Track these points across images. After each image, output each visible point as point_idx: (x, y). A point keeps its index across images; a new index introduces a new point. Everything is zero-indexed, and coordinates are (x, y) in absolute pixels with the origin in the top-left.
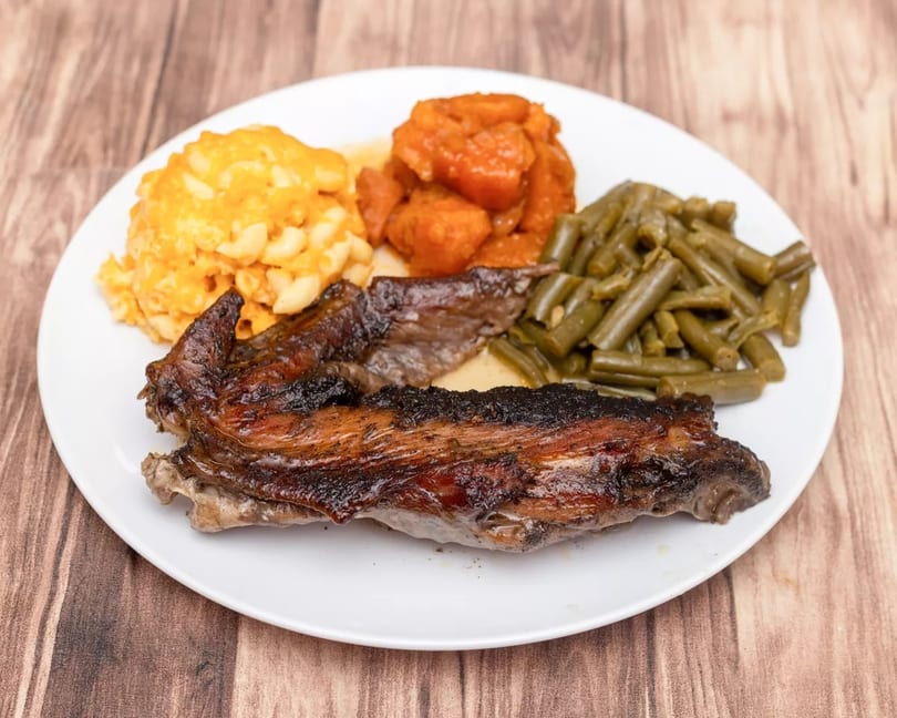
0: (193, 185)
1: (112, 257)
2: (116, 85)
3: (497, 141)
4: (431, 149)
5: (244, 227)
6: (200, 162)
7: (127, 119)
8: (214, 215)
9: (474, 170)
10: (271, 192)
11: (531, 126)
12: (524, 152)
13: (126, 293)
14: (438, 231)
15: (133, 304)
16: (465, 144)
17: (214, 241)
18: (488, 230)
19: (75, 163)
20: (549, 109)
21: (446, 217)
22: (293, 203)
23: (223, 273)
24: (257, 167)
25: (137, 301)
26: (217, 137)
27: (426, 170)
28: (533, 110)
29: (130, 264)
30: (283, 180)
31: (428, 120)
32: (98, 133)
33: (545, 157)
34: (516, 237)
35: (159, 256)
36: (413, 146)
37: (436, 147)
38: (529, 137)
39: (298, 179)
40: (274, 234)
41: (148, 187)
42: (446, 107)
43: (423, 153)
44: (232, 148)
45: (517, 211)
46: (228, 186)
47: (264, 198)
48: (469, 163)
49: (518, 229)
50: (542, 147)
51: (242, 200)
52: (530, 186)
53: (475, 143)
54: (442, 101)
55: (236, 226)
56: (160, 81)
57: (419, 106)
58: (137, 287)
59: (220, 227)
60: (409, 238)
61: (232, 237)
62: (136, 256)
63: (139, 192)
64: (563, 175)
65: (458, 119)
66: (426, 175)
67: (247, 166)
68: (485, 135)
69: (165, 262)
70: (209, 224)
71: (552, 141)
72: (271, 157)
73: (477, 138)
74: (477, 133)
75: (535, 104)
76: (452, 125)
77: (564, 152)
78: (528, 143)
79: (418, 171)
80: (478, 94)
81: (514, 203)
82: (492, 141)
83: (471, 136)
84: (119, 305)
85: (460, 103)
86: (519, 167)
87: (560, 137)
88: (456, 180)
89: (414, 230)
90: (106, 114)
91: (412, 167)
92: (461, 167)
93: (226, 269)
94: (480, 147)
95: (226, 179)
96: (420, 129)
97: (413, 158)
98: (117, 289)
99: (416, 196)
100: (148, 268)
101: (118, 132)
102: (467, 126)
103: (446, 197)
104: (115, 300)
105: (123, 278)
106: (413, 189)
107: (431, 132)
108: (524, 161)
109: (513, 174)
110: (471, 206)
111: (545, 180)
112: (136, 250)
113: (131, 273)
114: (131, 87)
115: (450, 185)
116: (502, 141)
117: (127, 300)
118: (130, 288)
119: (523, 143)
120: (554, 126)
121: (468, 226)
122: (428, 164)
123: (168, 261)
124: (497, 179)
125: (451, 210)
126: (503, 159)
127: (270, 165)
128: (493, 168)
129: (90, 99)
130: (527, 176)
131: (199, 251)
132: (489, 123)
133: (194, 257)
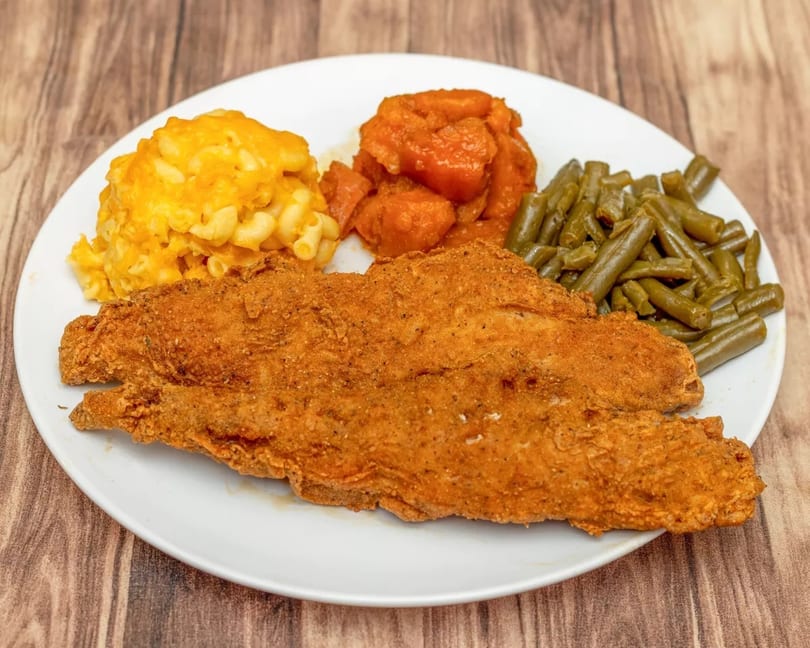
0: (162, 169)
1: (84, 238)
2: (135, 59)
3: (462, 135)
4: (398, 143)
5: (216, 210)
6: (169, 146)
7: (148, 90)
8: (186, 198)
9: (440, 163)
10: (239, 175)
11: (494, 120)
12: (487, 145)
13: (98, 273)
14: (405, 219)
15: (105, 283)
16: (431, 138)
17: (186, 223)
18: (453, 220)
19: (102, 131)
20: (509, 104)
21: (412, 206)
22: (259, 186)
23: (195, 254)
24: (225, 152)
25: (108, 280)
26: (185, 122)
27: (393, 164)
28: (494, 104)
29: (102, 245)
30: (250, 164)
31: (395, 116)
32: (123, 102)
33: (507, 149)
34: (480, 224)
35: (132, 237)
36: (381, 141)
37: (403, 142)
38: (491, 129)
39: (263, 162)
40: (243, 217)
41: (118, 171)
42: (412, 103)
43: (391, 147)
44: (200, 134)
45: (482, 202)
46: (197, 171)
47: (232, 180)
48: (435, 157)
49: (482, 217)
50: (503, 139)
51: (212, 184)
52: (492, 177)
53: (441, 138)
54: (407, 97)
55: (207, 210)
56: (176, 54)
57: (386, 103)
58: (108, 268)
59: (192, 210)
60: (377, 229)
61: (203, 220)
62: (107, 238)
63: (109, 176)
64: (525, 165)
65: (424, 116)
66: (393, 168)
67: (214, 150)
68: (449, 129)
69: (139, 244)
70: (181, 207)
71: (513, 133)
72: (237, 142)
73: (441, 133)
74: (442, 128)
75: (497, 99)
76: (418, 121)
77: (525, 144)
78: (490, 137)
79: (385, 165)
80: (442, 90)
81: (478, 194)
82: (457, 135)
83: (437, 131)
84: (91, 284)
85: (425, 98)
86: (482, 159)
87: (521, 131)
88: (423, 172)
89: (381, 220)
90: (128, 84)
91: (380, 161)
92: (427, 161)
93: (197, 250)
94: (445, 142)
95: (196, 165)
96: (387, 124)
97: (381, 153)
98: (89, 269)
99: (384, 188)
100: (121, 249)
101: (141, 101)
102: (432, 120)
103: (412, 188)
104: (88, 279)
105: (96, 259)
106: (380, 181)
107: (398, 127)
108: (488, 154)
109: (477, 166)
110: (437, 197)
111: (507, 170)
112: (108, 232)
113: (103, 254)
114: (149, 61)
115: (417, 177)
116: (466, 135)
117: (99, 279)
118: (101, 269)
119: (485, 136)
120: (514, 120)
121: (433, 216)
122: (395, 158)
123: (140, 243)
124: (461, 171)
125: (417, 201)
126: (467, 153)
127: (237, 150)
128: (457, 161)
129: (112, 70)
130: (490, 167)
131: (171, 232)
132: (452, 118)
133: (166, 239)
